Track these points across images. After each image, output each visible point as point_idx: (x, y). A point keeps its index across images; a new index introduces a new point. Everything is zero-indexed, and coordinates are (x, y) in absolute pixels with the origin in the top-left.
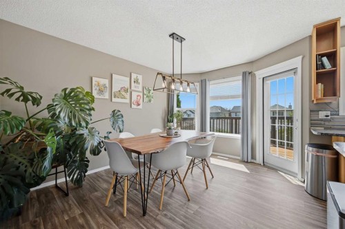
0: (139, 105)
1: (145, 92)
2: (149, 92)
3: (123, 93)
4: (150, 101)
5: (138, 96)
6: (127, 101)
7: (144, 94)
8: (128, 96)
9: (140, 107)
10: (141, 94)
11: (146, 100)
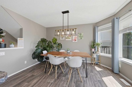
0: (76, 40)
1: (79, 35)
2: (81, 35)
3: (69, 37)
4: (81, 38)
5: (75, 37)
6: (71, 40)
7: (78, 36)
8: (71, 38)
9: (76, 41)
10: (77, 36)
11: (79, 38)
